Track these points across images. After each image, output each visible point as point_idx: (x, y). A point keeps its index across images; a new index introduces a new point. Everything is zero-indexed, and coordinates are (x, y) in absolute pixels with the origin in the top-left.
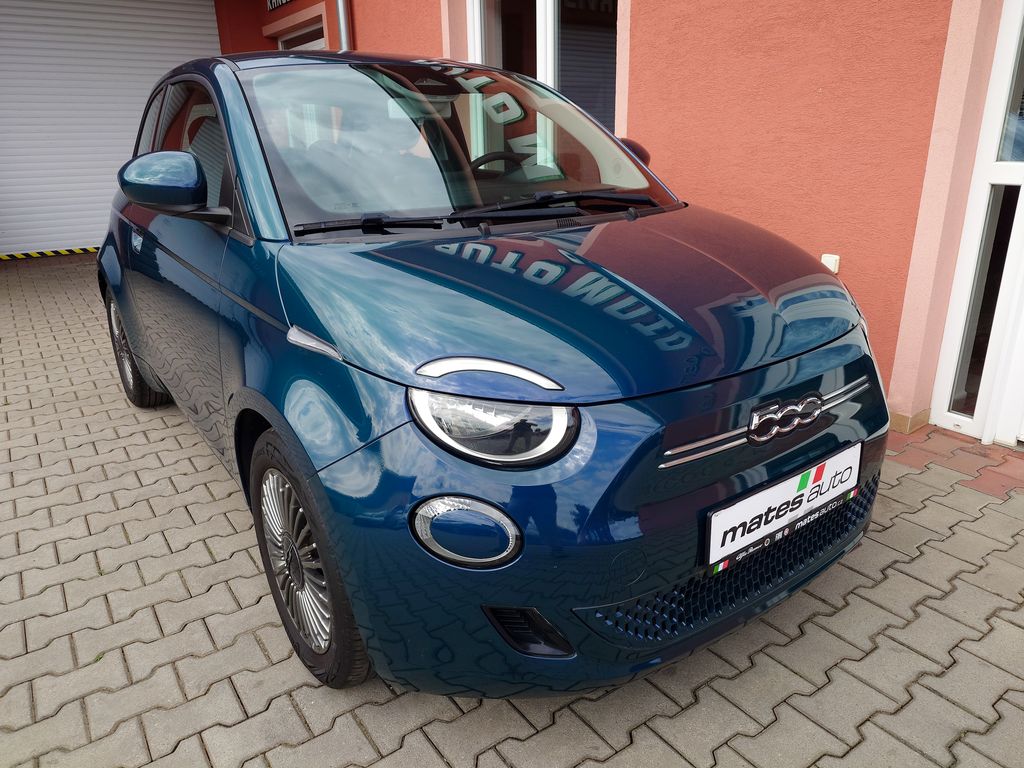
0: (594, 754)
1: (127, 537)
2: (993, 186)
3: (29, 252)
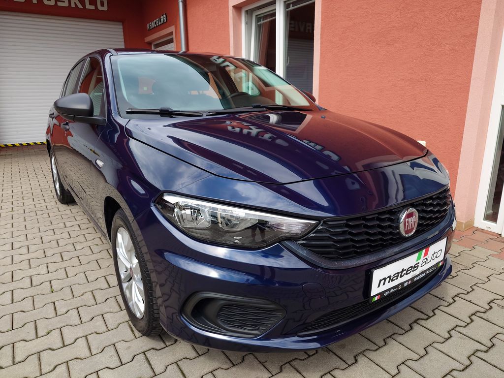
2: (503, 106)
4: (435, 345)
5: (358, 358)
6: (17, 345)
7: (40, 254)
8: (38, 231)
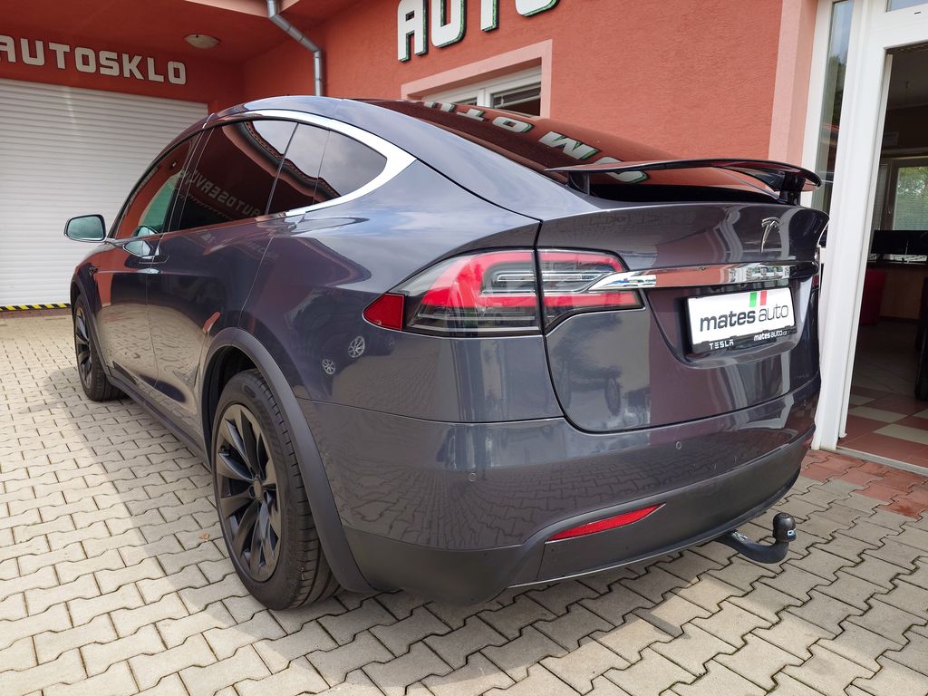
0: (543, 618)
4: (711, 572)
5: (613, 587)
6: (140, 583)
7: (126, 473)
8: (109, 443)
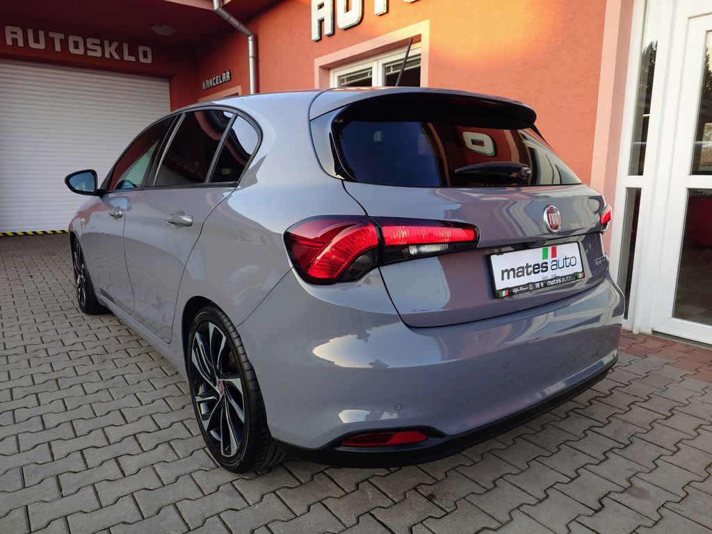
1: (140, 369)
2: (627, 188)
3: (36, 231)
